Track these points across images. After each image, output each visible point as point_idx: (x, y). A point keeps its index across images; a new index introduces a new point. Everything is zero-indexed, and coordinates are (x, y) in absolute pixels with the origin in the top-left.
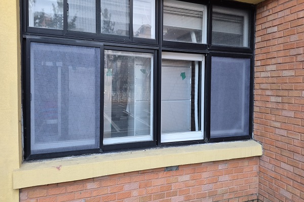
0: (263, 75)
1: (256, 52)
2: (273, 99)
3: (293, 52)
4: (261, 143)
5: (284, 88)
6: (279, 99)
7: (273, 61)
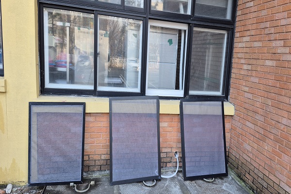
0: (240, 45)
1: (237, 24)
2: (245, 67)
3: (262, 25)
4: (234, 105)
5: (254, 57)
6: (249, 67)
7: (248, 33)
